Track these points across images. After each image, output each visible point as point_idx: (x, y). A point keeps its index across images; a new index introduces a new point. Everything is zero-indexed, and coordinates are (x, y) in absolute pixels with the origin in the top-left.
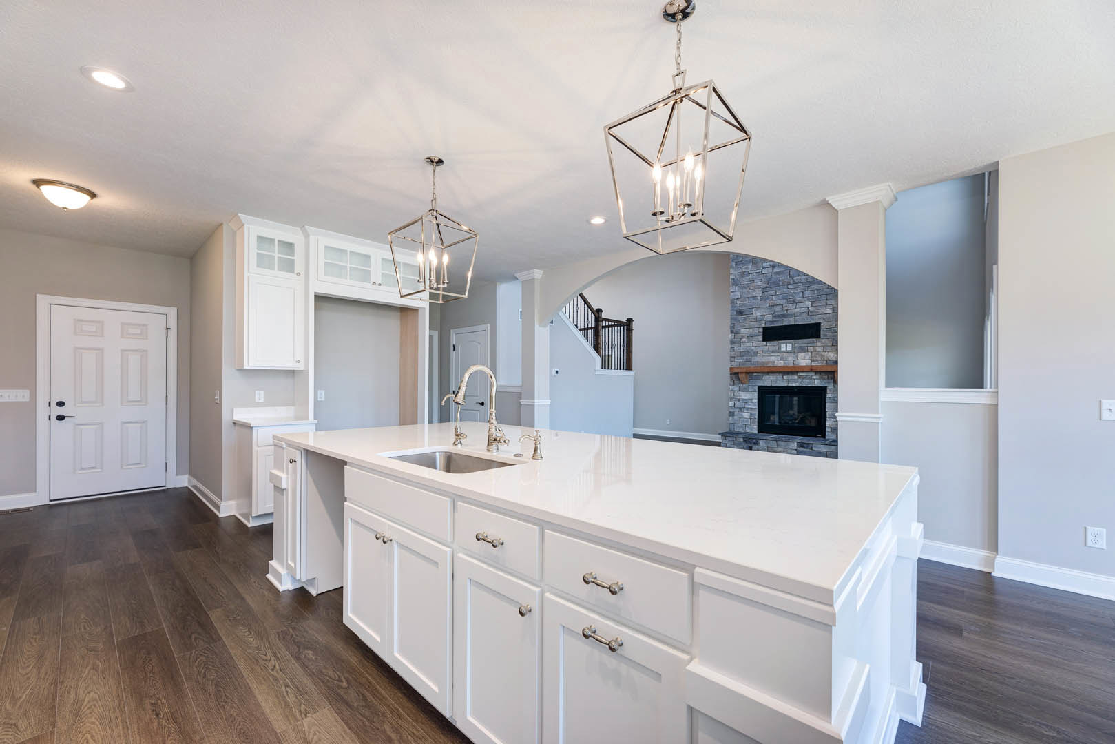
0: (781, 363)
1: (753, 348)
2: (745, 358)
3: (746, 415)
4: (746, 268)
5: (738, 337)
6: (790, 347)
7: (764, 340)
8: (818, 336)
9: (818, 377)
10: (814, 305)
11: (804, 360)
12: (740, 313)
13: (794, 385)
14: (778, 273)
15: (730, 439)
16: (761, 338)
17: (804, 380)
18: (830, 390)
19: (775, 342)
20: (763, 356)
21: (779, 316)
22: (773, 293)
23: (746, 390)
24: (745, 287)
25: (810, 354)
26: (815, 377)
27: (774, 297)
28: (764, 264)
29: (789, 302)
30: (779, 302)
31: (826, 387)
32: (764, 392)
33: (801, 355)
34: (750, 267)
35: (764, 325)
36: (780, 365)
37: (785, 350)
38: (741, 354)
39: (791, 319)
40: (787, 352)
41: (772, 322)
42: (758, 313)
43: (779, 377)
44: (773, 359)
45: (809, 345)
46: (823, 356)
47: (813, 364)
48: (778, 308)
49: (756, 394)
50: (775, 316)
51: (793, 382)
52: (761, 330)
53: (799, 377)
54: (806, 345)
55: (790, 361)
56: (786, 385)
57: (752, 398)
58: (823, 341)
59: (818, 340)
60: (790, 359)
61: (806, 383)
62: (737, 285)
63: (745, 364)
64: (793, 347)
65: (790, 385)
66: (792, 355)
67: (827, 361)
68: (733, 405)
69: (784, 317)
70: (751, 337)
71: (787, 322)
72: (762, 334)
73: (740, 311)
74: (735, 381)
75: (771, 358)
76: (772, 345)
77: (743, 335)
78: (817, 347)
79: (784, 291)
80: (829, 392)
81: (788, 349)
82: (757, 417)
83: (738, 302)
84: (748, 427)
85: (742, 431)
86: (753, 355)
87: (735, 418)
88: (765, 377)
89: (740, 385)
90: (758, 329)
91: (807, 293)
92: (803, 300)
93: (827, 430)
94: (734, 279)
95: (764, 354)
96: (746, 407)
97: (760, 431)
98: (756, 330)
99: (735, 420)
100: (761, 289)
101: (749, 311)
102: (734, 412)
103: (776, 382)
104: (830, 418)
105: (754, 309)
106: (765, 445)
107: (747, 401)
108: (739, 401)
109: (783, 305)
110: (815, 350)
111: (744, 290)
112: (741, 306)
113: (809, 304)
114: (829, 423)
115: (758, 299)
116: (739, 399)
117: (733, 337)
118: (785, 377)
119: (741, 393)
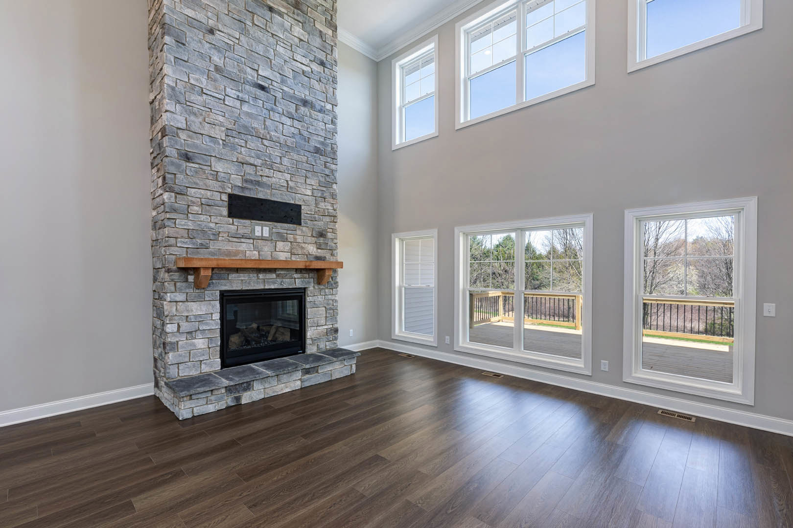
0: (255, 255)
1: (213, 225)
2: (199, 241)
3: (200, 343)
4: (197, 80)
5: (182, 202)
6: (266, 233)
7: (231, 215)
8: (300, 224)
9: (299, 276)
10: (293, 179)
11: (282, 253)
12: (187, 158)
13: (273, 287)
14: (248, 115)
15: (199, 396)
16: (225, 212)
17: (284, 280)
18: (311, 293)
19: (247, 222)
20: (229, 241)
21: (251, 182)
22: (242, 143)
23: (200, 299)
24: (195, 114)
25: (289, 244)
26: (296, 276)
27: (243, 149)
28: (228, 90)
29: (264, 164)
30: (252, 161)
31: (305, 289)
32: (226, 298)
33: (280, 245)
34: (204, 80)
35: (229, 191)
36: (253, 258)
37: (260, 235)
38: (190, 234)
39: (268, 191)
40: (262, 238)
41: (242, 188)
42: (219, 167)
43: (253, 276)
44: (243, 247)
45: (289, 232)
46: (302, 248)
47: (293, 259)
48: (249, 170)
49: (217, 304)
50: (246, 181)
51: (272, 283)
52: (225, 198)
53: (278, 276)
54: (285, 231)
55: (267, 251)
56: (261, 287)
57: (210, 310)
58: (304, 229)
59: (298, 227)
60: (266, 249)
61: (287, 284)
62: (180, 103)
63: (198, 253)
64: (271, 233)
65: (267, 287)
66: (269, 243)
67: (307, 255)
68: (176, 330)
69: (259, 186)
70: (207, 205)
71: (262, 194)
72: (226, 204)
73: (186, 154)
74: (178, 284)
75: (240, 246)
76: (242, 225)
77: (193, 199)
78: (298, 237)
79: (258, 146)
80: (309, 294)
81: (264, 235)
82: (219, 343)
83: (183, 136)
84: (205, 363)
85: (194, 373)
86: (212, 237)
87: (181, 351)
88: (233, 276)
89: (187, 291)
90: (219, 194)
91: (285, 161)
92: (282, 168)
93: (308, 342)
94: (173, 89)
95: (231, 239)
96: (201, 329)
97: (224, 365)
98: (217, 196)
99: (180, 356)
100: (224, 129)
101: (203, 159)
102: (177, 342)
103: (249, 283)
104: (311, 327)
105: (213, 159)
106: (261, 387)
107: (200, 319)
108: (187, 321)
109: (256, 166)
110: (295, 239)
111: (192, 118)
112: (188, 145)
113: (288, 177)
114: (310, 333)
115: (219, 144)
116: (187, 316)
117: (173, 200)
118: (261, 276)
119: (189, 303)
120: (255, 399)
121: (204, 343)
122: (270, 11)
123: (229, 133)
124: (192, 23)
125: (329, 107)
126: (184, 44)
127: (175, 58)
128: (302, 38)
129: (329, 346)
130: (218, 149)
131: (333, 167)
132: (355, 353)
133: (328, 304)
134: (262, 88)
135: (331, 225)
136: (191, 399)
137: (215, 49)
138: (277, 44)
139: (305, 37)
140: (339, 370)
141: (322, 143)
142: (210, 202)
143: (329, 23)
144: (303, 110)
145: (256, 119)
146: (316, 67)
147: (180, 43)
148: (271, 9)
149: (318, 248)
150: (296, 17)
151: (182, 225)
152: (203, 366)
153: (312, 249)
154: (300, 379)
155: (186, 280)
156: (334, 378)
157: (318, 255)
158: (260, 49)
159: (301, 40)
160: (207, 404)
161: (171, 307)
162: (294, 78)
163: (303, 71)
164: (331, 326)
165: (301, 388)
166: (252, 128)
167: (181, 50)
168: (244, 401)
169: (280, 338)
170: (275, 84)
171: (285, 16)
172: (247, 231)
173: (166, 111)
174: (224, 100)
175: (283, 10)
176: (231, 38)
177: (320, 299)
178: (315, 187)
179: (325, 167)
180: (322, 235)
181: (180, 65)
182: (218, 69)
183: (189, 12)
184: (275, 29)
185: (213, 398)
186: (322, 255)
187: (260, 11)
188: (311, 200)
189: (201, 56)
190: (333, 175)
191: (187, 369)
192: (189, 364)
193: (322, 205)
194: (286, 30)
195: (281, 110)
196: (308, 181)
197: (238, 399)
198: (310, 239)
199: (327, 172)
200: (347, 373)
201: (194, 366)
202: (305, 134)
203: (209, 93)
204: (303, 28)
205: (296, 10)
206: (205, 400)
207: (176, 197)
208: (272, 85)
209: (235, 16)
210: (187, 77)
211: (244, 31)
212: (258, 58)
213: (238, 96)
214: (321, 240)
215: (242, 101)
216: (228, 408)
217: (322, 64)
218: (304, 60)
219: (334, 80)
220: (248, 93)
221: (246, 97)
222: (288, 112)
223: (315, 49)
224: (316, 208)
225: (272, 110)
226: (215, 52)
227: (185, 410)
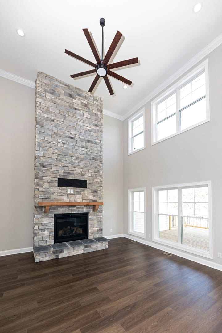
0: (67, 200)
1: (52, 190)
2: (47, 196)
3: (46, 233)
4: (47, 138)
5: (41, 182)
7: (59, 186)
8: (86, 188)
9: (86, 208)
10: (84, 171)
11: (79, 199)
12: (43, 166)
13: (75, 212)
14: (66, 148)
15: (43, 254)
16: (57, 184)
19: (65, 188)
20: (58, 195)
21: (67, 173)
22: (64, 159)
23: (47, 217)
24: (46, 150)
25: (82, 195)
26: (84, 208)
27: (64, 161)
28: (59, 140)
29: (72, 166)
30: (67, 165)
31: (88, 213)
32: (57, 217)
33: (78, 196)
34: (50, 139)
35: (58, 177)
36: (67, 202)
37: (70, 193)
38: (44, 194)
39: (74, 176)
40: (71, 194)
41: (64, 176)
42: (55, 168)
43: (67, 208)
44: (64, 197)
45: (82, 191)
46: (87, 197)
47: (83, 201)
48: (66, 168)
49: (53, 219)
50: (65, 173)
51: (74, 211)
52: (57, 179)
53: (77, 208)
54: (80, 191)
56: (71, 213)
57: (50, 221)
58: (88, 189)
60: (73, 198)
61: (80, 211)
62: (41, 147)
63: (47, 200)
64: (74, 192)
65: (72, 213)
66: (73, 196)
67: (89, 200)
68: (37, 228)
69: (70, 174)
70: (50, 183)
71: (71, 177)
72: (57, 182)
73: (43, 165)
74: (39, 212)
75: (62, 197)
76: (63, 189)
77: (45, 181)
78: (85, 193)
79: (70, 160)
80: (90, 215)
81: (72, 193)
82: (53, 234)
83: (42, 158)
84: (48, 241)
85: (44, 245)
86: (51, 194)
87: (39, 236)
88: (59, 208)
89: (42, 214)
90: (55, 178)
91: (81, 164)
92: (79, 167)
93: (89, 234)
94: (39, 142)
95: (59, 194)
96: (47, 228)
97: (55, 242)
98: (54, 179)
99: (39, 238)
100: (57, 154)
101: (49, 166)
102: (38, 233)
103: (66, 211)
104: (90, 228)
105: (52, 166)
106: (67, 252)
107: (46, 224)
108: (42, 225)
109: (69, 167)
110: (84, 193)
111: (46, 152)
112: (44, 162)
113: (82, 170)
114: (90, 231)
115: (55, 160)
116: (42, 224)
117: (38, 182)
118: (70, 208)
119: (43, 219)
120: (64, 256)
121: (48, 234)
122: (75, 109)
123: (59, 156)
124: (46, 119)
125: (99, 141)
126: (43, 127)
127: (40, 132)
128: (88, 117)
129: (98, 236)
130: (55, 162)
131: (101, 165)
132: (108, 240)
133: (98, 219)
134: (72, 138)
135: (99, 188)
136: (39, 255)
137: (54, 126)
138: (78, 121)
139: (89, 116)
140: (100, 246)
141: (96, 156)
142: (51, 181)
143: (99, 110)
144: (88, 144)
145: (69, 149)
146: (93, 127)
147: (42, 126)
148: (76, 109)
149: (94, 197)
150: (86, 110)
151: (41, 190)
152: (47, 242)
153: (91, 198)
154: (83, 250)
155: (42, 210)
156: (98, 250)
157: (94, 199)
158: (71, 124)
159: (87, 118)
160: (45, 257)
161: (36, 220)
162: (85, 132)
163: (88, 129)
164: (99, 228)
165: (84, 253)
166: (67, 153)
167: (42, 129)
168: (60, 257)
169: (78, 232)
170: (77, 136)
171: (81, 111)
172: (65, 191)
173: (37, 151)
174: (57, 144)
175: (80, 108)
176: (60, 122)
177: (95, 217)
178: (92, 173)
179: (97, 165)
180: (95, 191)
181: (42, 134)
182: (55, 133)
183: (46, 116)
184: (77, 116)
185: (47, 255)
186: (96, 199)
187: (71, 110)
188: (91, 178)
189: (49, 130)
190: (100, 168)
191: (41, 243)
192: (42, 241)
193: (96, 180)
194: (81, 115)
195: (79, 145)
196: (90, 171)
197: (57, 256)
198: (90, 194)
199: (98, 167)
200: (103, 248)
201: (44, 242)
202: (89, 153)
203: (52, 142)
204: (88, 114)
205: (85, 108)
206: (45, 256)
207: (39, 180)
208: (75, 136)
209: (62, 114)
210: (44, 138)
211: (65, 119)
212: (70, 127)
213: (62, 142)
214: (95, 194)
215: (64, 144)
216: (53, 259)
217: (96, 125)
218: (89, 126)
219: (101, 131)
220: (66, 140)
221: (65, 142)
222: (82, 146)
223: (93, 121)
224: (93, 182)
225: (76, 145)
226: (54, 128)
227: (38, 259)
